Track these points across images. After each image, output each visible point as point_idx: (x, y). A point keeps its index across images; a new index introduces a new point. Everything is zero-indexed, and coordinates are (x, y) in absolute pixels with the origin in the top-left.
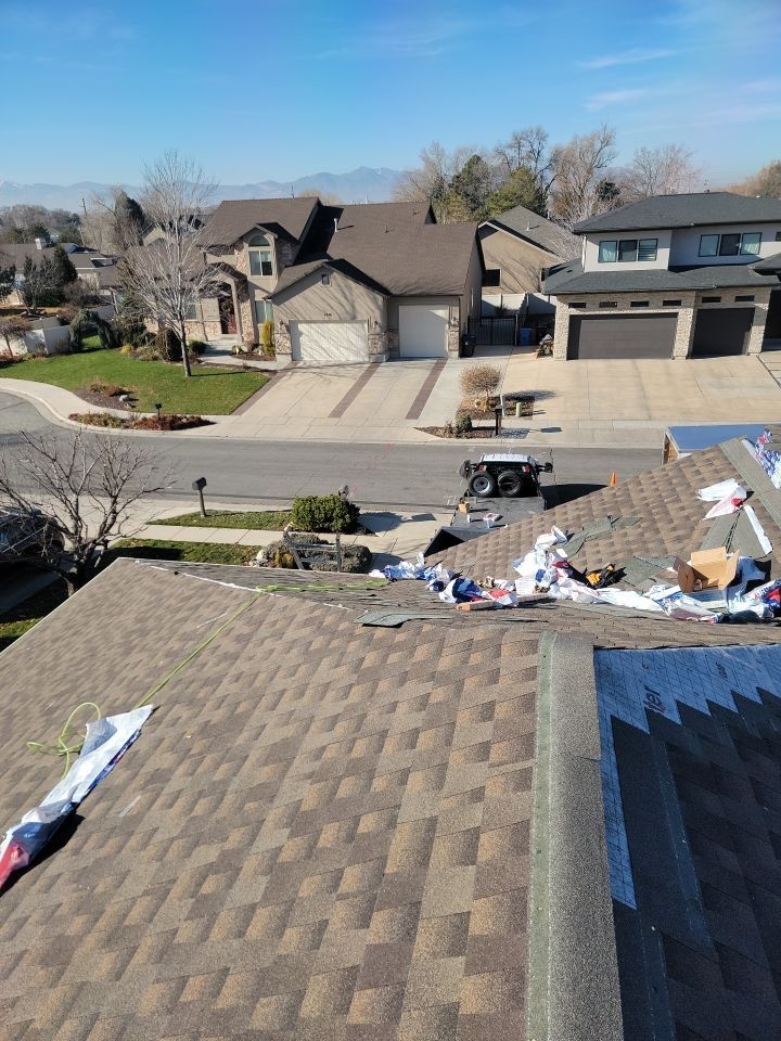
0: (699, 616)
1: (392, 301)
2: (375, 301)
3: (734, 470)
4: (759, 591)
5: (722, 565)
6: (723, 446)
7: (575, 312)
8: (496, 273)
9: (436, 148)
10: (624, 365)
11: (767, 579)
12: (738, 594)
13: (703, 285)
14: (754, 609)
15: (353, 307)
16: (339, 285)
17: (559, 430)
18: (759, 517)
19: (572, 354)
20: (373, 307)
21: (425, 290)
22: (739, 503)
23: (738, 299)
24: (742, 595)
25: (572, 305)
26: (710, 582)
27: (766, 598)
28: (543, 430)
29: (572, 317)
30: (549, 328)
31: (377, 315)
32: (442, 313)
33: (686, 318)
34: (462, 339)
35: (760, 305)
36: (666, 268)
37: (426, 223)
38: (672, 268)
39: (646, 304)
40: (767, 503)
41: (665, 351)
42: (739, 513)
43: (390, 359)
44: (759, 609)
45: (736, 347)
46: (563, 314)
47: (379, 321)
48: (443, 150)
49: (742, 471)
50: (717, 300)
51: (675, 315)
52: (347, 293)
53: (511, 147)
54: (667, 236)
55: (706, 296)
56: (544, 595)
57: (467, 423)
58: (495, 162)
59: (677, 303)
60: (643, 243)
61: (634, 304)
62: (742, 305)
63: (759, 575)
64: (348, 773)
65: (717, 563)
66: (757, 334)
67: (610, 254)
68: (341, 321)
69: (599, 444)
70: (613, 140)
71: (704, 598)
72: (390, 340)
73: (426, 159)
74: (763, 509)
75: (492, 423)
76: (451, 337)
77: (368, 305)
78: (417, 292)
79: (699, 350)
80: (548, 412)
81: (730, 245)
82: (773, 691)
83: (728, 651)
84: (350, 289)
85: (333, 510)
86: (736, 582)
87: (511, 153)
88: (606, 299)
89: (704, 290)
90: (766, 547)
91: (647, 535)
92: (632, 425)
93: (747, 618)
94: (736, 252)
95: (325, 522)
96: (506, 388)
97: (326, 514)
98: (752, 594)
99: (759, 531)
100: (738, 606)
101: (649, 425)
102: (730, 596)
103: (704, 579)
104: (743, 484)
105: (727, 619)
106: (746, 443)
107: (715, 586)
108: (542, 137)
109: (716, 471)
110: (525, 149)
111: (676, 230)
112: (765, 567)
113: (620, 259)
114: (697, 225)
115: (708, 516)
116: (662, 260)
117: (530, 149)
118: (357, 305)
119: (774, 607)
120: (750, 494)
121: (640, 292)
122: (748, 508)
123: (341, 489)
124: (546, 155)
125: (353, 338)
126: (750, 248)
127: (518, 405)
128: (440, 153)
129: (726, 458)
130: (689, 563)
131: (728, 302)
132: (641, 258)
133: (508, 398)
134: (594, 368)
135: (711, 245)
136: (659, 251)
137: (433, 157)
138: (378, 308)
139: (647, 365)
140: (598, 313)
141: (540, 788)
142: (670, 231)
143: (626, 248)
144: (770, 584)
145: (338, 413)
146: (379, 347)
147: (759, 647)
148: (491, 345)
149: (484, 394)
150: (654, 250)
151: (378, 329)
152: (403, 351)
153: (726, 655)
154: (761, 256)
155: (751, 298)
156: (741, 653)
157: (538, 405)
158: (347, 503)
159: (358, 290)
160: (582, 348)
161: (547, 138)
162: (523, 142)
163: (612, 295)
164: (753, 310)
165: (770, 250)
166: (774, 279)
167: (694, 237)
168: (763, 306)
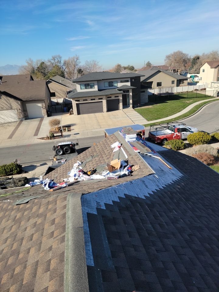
0: (114, 178)
1: (24, 103)
2: (18, 103)
3: (118, 139)
4: (126, 168)
5: (117, 163)
6: (115, 133)
7: (77, 102)
8: (54, 93)
9: (30, 59)
10: (92, 115)
11: (128, 165)
12: (122, 170)
13: (107, 94)
14: (126, 173)
15: (11, 105)
16: (5, 99)
17: (79, 134)
18: (124, 150)
19: (79, 113)
20: (17, 105)
21: (33, 99)
22: (120, 147)
23: (115, 97)
24: (123, 170)
25: (76, 101)
26: (116, 168)
27: (128, 170)
28: (75, 134)
29: (77, 104)
30: (71, 107)
31: (19, 107)
32: (40, 105)
33: (104, 102)
34: (47, 112)
35: (120, 98)
36: (97, 90)
37: (30, 80)
38: (99, 90)
39: (94, 99)
40: (125, 146)
41: (101, 111)
42: (120, 150)
43: (26, 119)
44: (127, 173)
45: (117, 108)
46: (74, 103)
47: (20, 109)
48: (32, 60)
49: (119, 139)
50: (111, 97)
51: (102, 102)
52: (8, 101)
53: (52, 60)
54: (96, 83)
55: (108, 97)
56: (77, 181)
57: (53, 135)
58: (48, 64)
59: (102, 99)
60: (91, 84)
61: (92, 100)
63: (126, 164)
64: (11, 255)
65: (116, 163)
66: (121, 105)
67: (83, 87)
68: (7, 109)
69: (90, 136)
70: (79, 58)
71: (115, 172)
72: (25, 114)
73: (28, 63)
74: (125, 148)
75: (60, 134)
76: (44, 112)
77: (16, 105)
78: (31, 100)
79: (109, 110)
80: (75, 130)
81: (111, 84)
82: (128, 194)
83: (117, 186)
84: (9, 100)
85: (13, 168)
86: (121, 166)
87: (53, 61)
88: (84, 99)
89: (108, 95)
90: (127, 157)
91: (100, 159)
92: (97, 130)
93: (125, 175)
94: (112, 86)
95: (11, 172)
96: (62, 124)
97: (10, 170)
98: (125, 169)
99: (125, 153)
100: (122, 173)
101: (101, 129)
102: (120, 171)
103: (115, 168)
104: (120, 142)
105: (120, 177)
106: (119, 132)
107: (117, 169)
108: (60, 58)
109: (114, 140)
110: (56, 60)
111: (98, 81)
112: (127, 162)
113: (86, 88)
114: (102, 80)
115: (113, 152)
116: (96, 88)
117: (58, 60)
118: (12, 105)
119: (130, 171)
120: (122, 144)
121: (92, 96)
122: (122, 148)
123: (15, 161)
124: (62, 62)
125: (12, 114)
126: (115, 85)
127: (66, 128)
128: (32, 61)
129: (115, 136)
130: (111, 164)
131: (113, 98)
132: (91, 88)
133: (63, 127)
134: (85, 116)
135: (107, 84)
137: (30, 62)
138: (19, 105)
139: (98, 115)
140: (83, 102)
141: (67, 240)
142: (97, 81)
143: (87, 86)
144: (128, 166)
145: (10, 137)
146: (22, 116)
147: (124, 183)
148: (56, 112)
149: (57, 126)
150: (94, 86)
151: (20, 111)
152: (30, 117)
153: (116, 187)
154: (118, 86)
155: (118, 97)
156: (120, 186)
157: (72, 128)
158: (17, 165)
159: (12, 100)
160: (81, 112)
161: (62, 58)
162: (55, 59)
163: (86, 98)
164: (119, 99)
165: (120, 85)
166: (122, 92)
167: (102, 82)
168: (121, 98)
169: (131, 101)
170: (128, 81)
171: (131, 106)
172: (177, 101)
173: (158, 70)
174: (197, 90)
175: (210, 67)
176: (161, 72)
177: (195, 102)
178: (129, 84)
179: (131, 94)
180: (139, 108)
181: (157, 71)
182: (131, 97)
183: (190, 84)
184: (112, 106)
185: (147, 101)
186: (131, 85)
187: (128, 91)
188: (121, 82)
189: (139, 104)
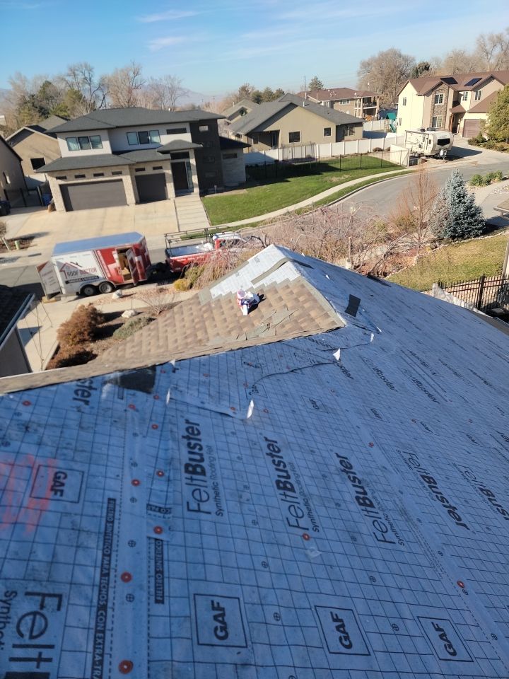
7: (61, 182)
8: (42, 160)
9: (19, 75)
10: (99, 211)
13: (129, 162)
19: (69, 208)
23: (154, 168)
25: (58, 178)
29: (61, 186)
33: (127, 181)
35: (166, 171)
36: (110, 152)
38: (115, 152)
39: (102, 175)
41: (122, 201)
45: (163, 197)
46: (54, 184)
48: (25, 77)
50: (143, 170)
51: (121, 180)
54: (104, 134)
55: (136, 169)
58: (61, 86)
59: (120, 173)
60: (92, 138)
61: (96, 175)
62: (157, 172)
66: (170, 188)
67: (74, 145)
70: (140, 71)
79: (143, 199)
81: (144, 138)
88: (78, 173)
89: (134, 164)
94: (148, 142)
111: (110, 130)
113: (82, 148)
114: (117, 127)
116: (106, 148)
121: (98, 167)
126: (155, 139)
131: (149, 171)
132: (94, 146)
133: (8, 241)
134: (80, 215)
135: (134, 138)
136: (103, 142)
137: (18, 82)
139: (114, 211)
142: (106, 131)
143: (83, 141)
148: (26, 206)
150: (100, 142)
154: (161, 143)
155: (161, 168)
157: (35, 241)
160: (73, 204)
161: (93, 70)
162: (76, 72)
163: (81, 171)
164: (164, 174)
165: (165, 140)
166: (168, 156)
167: (123, 133)
168: (168, 172)
169: (195, 179)
170: (183, 131)
171: (197, 190)
172: (313, 177)
173: (290, 102)
174: (380, 150)
175: (416, 93)
176: (297, 106)
177: (353, 179)
178: (187, 137)
179: (193, 161)
180: (216, 195)
181: (287, 103)
182: (194, 170)
183: (368, 135)
184: (149, 191)
185: (243, 178)
186: (194, 140)
187: (186, 155)
188: (170, 132)
189: (215, 186)
